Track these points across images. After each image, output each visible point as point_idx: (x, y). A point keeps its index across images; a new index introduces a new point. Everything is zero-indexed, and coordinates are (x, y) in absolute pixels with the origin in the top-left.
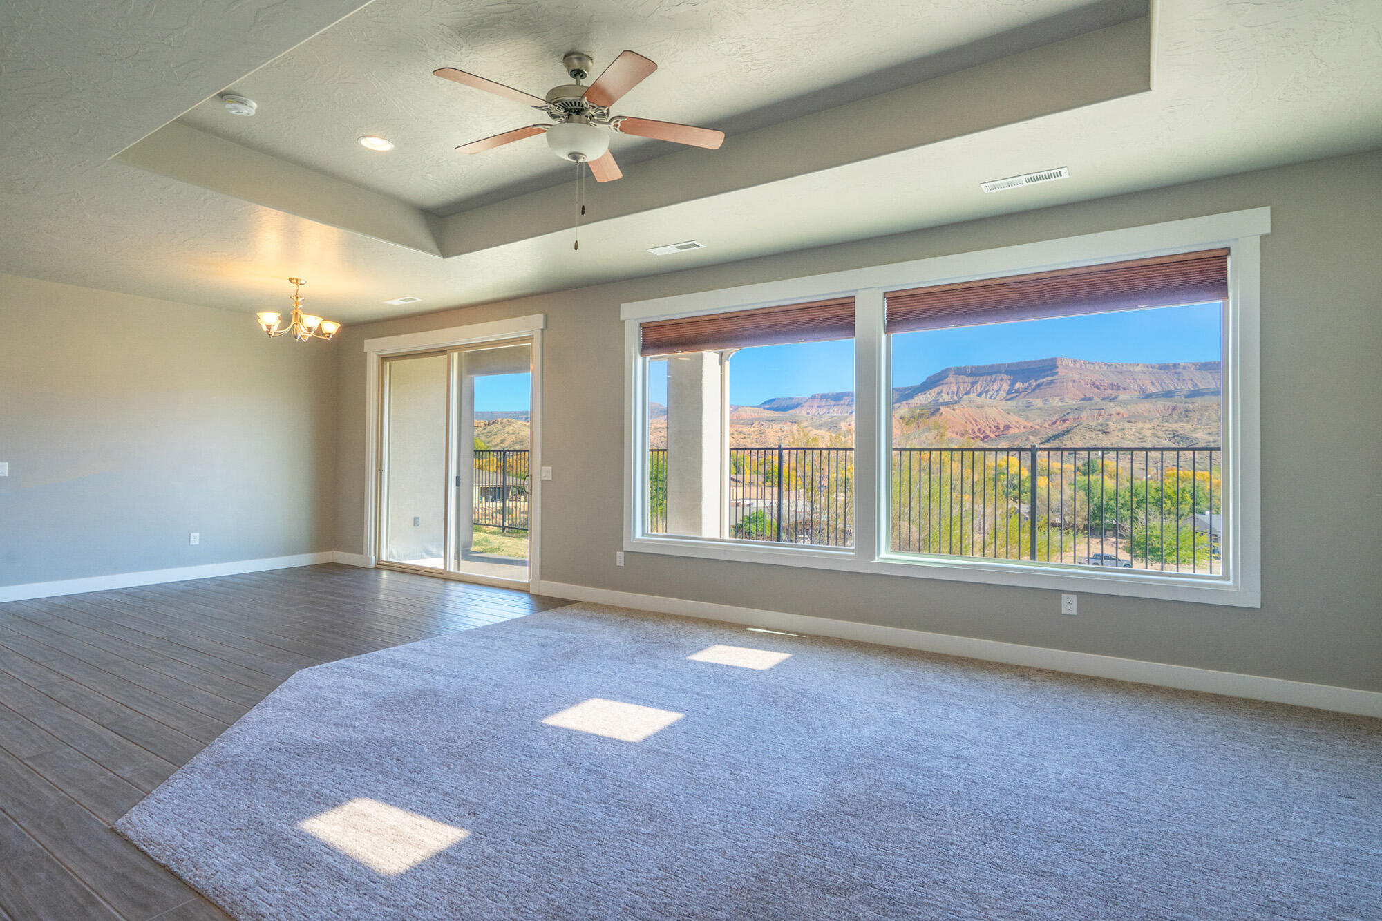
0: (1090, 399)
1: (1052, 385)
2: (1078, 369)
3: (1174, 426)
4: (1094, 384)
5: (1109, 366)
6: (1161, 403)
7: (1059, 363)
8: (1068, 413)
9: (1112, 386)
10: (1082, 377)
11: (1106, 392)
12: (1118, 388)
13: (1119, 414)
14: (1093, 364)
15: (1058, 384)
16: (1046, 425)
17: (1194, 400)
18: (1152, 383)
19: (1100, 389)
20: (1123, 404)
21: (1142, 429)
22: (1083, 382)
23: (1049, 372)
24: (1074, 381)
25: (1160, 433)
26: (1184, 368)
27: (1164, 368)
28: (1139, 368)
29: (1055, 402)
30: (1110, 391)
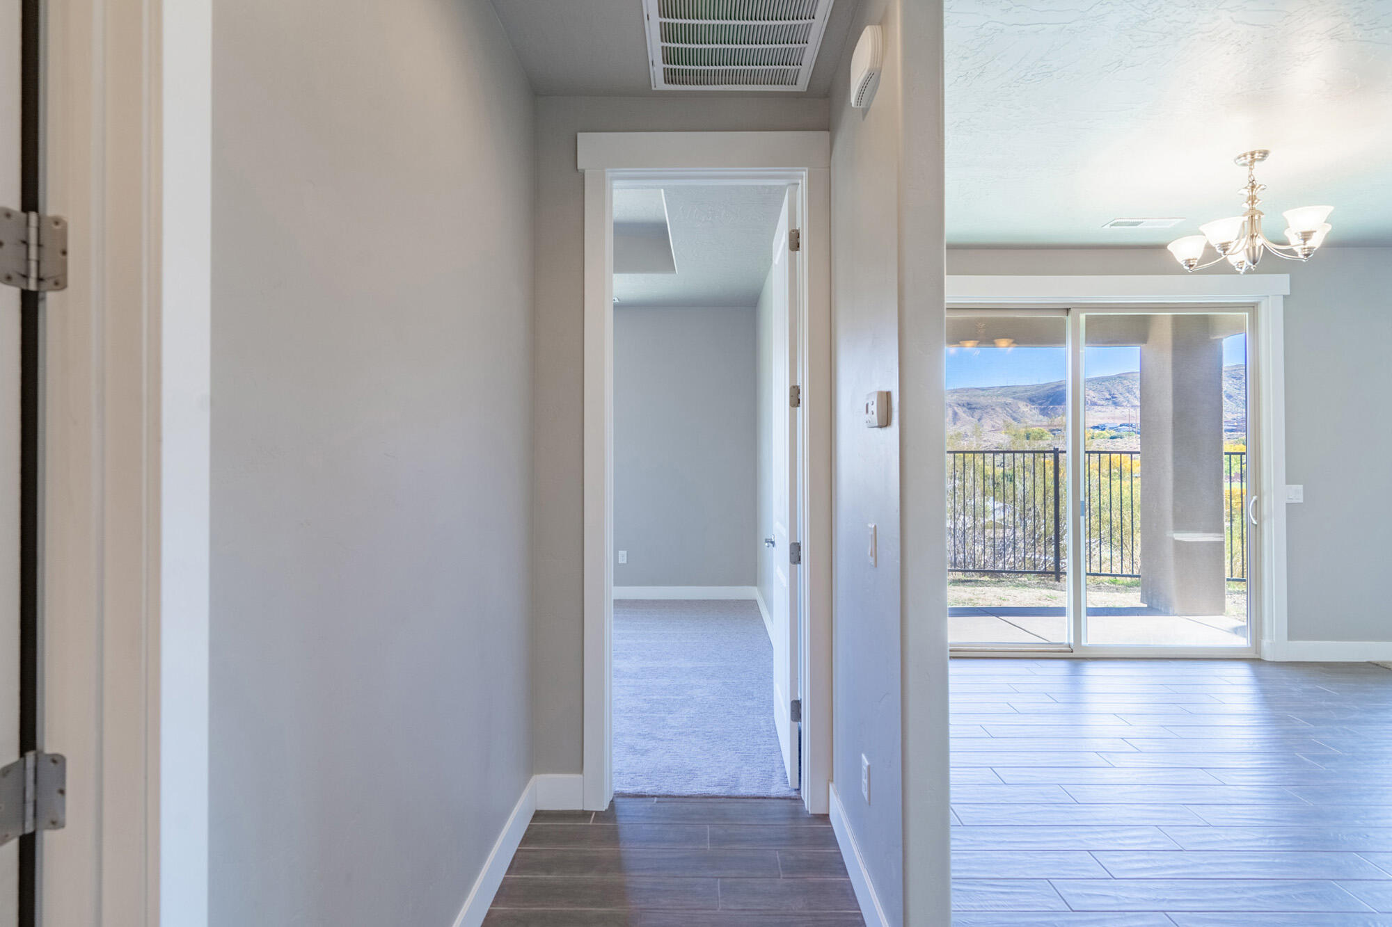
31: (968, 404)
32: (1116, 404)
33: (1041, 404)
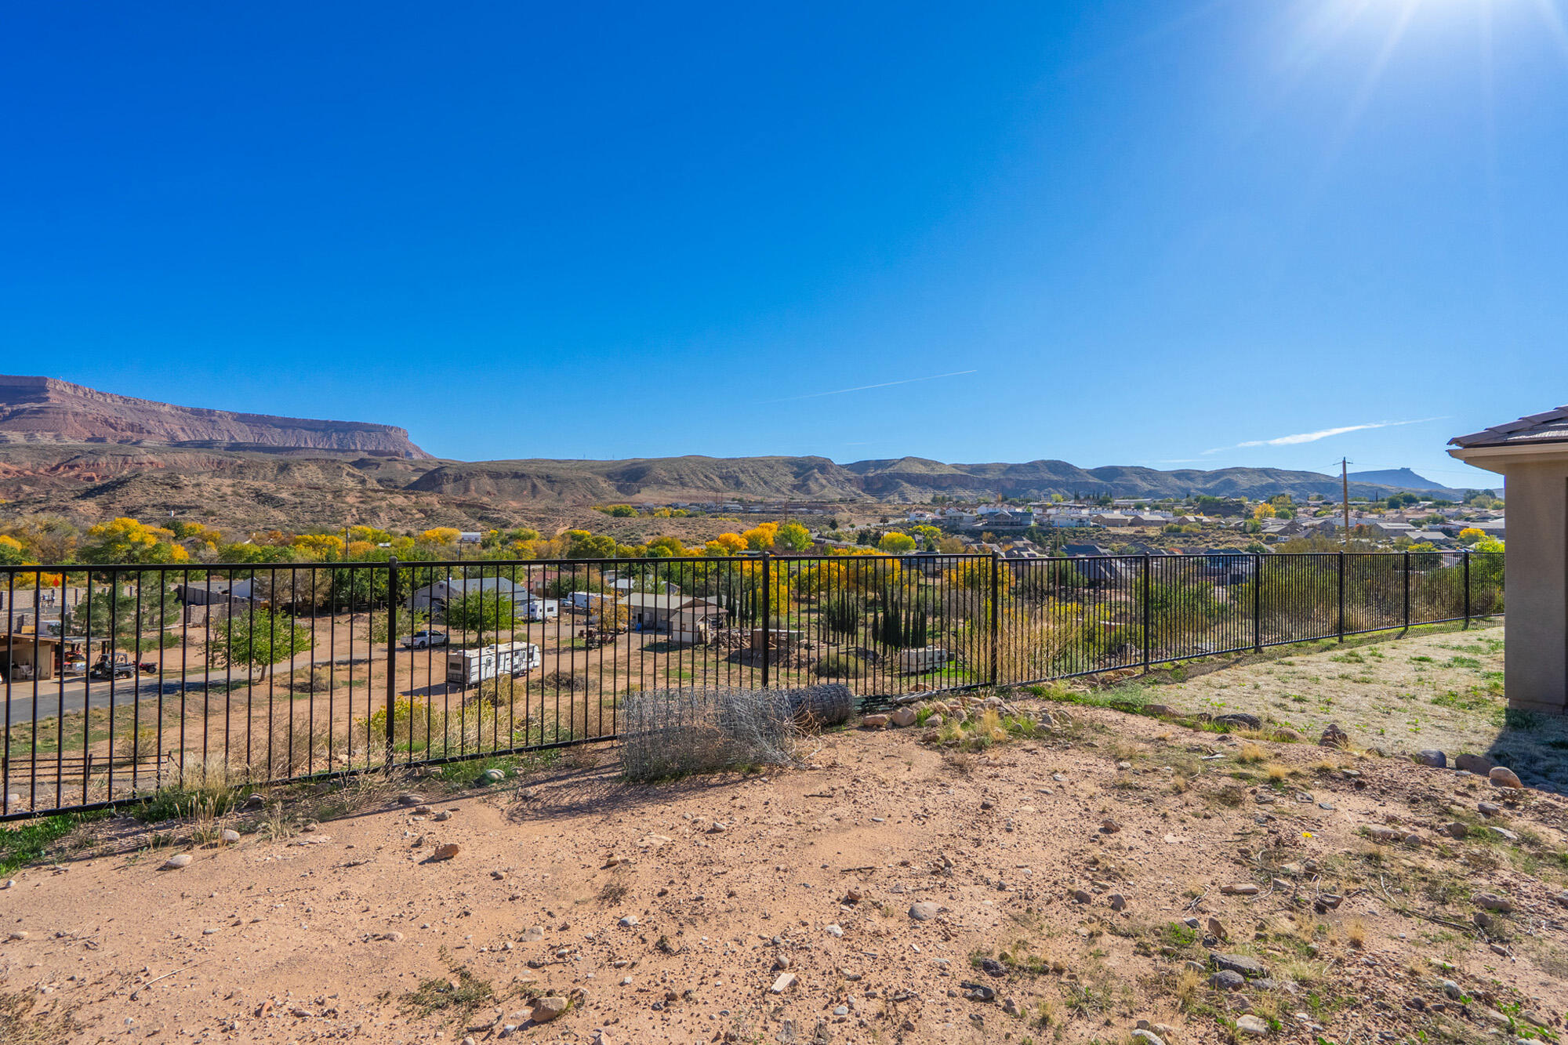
0: (102, 440)
1: (41, 415)
2: (79, 397)
3: (257, 484)
4: (106, 421)
5: (126, 401)
6: (203, 455)
7: (50, 385)
8: (77, 457)
9: (132, 427)
10: (87, 409)
11: (124, 434)
12: (141, 430)
13: (152, 463)
14: (104, 395)
15: (51, 415)
16: (41, 470)
17: (241, 454)
18: (183, 430)
19: (115, 428)
20: (154, 451)
21: (221, 485)
22: (90, 418)
23: (33, 396)
24: (76, 414)
25: (241, 491)
26: (220, 416)
27: (197, 413)
28: (167, 409)
29: (46, 439)
30: (129, 433)
31: (548, 477)
32: (683, 484)
33: (618, 481)
